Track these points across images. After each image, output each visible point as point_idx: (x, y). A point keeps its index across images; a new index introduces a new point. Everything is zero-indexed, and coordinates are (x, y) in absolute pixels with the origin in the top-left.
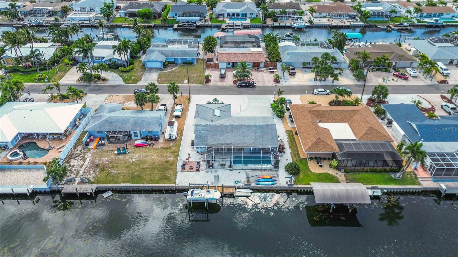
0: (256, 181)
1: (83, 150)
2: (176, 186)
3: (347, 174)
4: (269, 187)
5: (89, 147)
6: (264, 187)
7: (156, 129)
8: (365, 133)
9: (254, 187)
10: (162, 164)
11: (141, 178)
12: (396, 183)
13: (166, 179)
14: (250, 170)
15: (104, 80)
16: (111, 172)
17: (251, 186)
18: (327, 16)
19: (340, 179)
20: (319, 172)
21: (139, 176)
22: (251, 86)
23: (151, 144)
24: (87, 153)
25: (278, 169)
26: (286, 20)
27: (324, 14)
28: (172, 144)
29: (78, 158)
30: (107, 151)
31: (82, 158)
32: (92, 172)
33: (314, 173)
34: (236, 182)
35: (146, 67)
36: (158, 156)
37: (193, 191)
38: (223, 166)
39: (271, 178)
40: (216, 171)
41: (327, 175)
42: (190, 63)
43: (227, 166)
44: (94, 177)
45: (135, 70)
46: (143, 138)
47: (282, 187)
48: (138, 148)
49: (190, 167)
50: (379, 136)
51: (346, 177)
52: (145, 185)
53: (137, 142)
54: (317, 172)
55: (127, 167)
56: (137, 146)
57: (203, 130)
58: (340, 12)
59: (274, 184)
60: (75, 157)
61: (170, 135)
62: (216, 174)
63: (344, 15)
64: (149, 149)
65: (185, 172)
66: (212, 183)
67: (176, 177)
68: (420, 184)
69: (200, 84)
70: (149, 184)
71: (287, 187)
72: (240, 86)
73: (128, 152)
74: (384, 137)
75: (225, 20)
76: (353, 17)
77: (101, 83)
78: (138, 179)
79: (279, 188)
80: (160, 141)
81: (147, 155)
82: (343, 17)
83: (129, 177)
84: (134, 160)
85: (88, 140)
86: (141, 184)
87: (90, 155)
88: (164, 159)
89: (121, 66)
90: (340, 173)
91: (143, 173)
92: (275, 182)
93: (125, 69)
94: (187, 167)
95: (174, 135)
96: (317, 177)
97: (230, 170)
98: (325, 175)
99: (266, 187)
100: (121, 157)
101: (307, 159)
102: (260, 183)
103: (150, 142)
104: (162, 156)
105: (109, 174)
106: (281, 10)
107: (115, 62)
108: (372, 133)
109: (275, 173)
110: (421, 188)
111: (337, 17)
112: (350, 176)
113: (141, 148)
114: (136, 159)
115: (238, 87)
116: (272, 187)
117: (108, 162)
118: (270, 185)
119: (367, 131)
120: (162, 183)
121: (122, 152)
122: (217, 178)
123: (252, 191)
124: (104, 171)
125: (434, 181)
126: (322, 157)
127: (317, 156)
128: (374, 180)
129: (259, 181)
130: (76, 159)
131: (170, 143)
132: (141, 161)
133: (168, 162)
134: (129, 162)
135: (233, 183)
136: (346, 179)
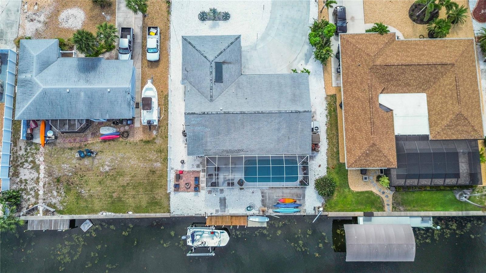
0: (274, 206)
1: (29, 148)
3: (397, 194)
5: (34, 141)
8: (448, 126)
10: (147, 175)
11: (123, 202)
13: (156, 204)
19: (386, 201)
21: (120, 200)
23: (124, 134)
24: (36, 154)
25: (306, 186)
28: (155, 133)
29: (26, 165)
30: (64, 149)
31: (32, 164)
32: (55, 193)
34: (249, 209)
40: (222, 191)
41: (370, 195)
43: (236, 183)
48: (107, 143)
49: (186, 184)
54: (357, 190)
55: (100, 183)
57: (198, 124)
59: (297, 212)
62: (222, 196)
65: (180, 193)
66: (217, 211)
78: (119, 204)
80: (136, 125)
81: (123, 158)
84: (107, 169)
85: (29, 131)
87: (42, 159)
88: (148, 165)
90: (388, 192)
91: (125, 195)
92: (300, 208)
94: (183, 184)
95: (155, 121)
97: (241, 189)
100: (86, 162)
108: (456, 125)
112: (400, 197)
114: (110, 166)
119: (450, 122)
122: (223, 202)
123: (269, 220)
124: (70, 190)
130: (24, 166)
132: (116, 170)
133: (154, 172)
134: (101, 172)
135: (244, 210)
136: (393, 201)
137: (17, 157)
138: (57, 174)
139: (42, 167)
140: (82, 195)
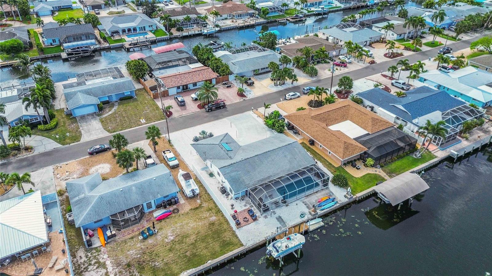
1: (89, 254)
2: (246, 247)
3: (384, 168)
4: (333, 208)
5: (94, 246)
8: (372, 125)
9: (321, 214)
10: (209, 228)
11: (199, 256)
13: (229, 244)
14: (305, 198)
15: (28, 149)
16: (155, 266)
18: (228, 18)
19: (382, 174)
20: (361, 176)
21: (194, 255)
23: (174, 210)
24: (99, 255)
26: (192, 28)
27: (225, 16)
28: (199, 201)
29: (90, 268)
31: (97, 265)
33: (359, 178)
34: (302, 216)
36: (195, 221)
37: (274, 245)
38: (277, 205)
39: (329, 198)
40: (274, 213)
41: (370, 175)
43: (280, 203)
45: (62, 124)
46: (158, 207)
48: (163, 221)
49: (244, 219)
50: (383, 124)
51: (384, 171)
52: (211, 262)
53: (156, 215)
55: (170, 250)
56: (160, 219)
58: (240, 12)
59: (336, 203)
60: (87, 268)
61: (192, 191)
62: (277, 215)
63: (244, 14)
64: (177, 217)
65: (244, 227)
67: (238, 237)
69: (163, 119)
70: (215, 258)
72: (211, 110)
73: (156, 230)
75: (122, 38)
76: (252, 15)
77: (24, 155)
78: (196, 259)
80: (181, 203)
81: (182, 226)
82: (244, 16)
83: (183, 263)
84: (172, 238)
86: (205, 263)
87: (106, 256)
88: (206, 222)
89: (39, 123)
90: (377, 170)
91: (197, 250)
92: (335, 201)
94: (241, 221)
95: (196, 189)
97: (287, 206)
100: (150, 241)
101: (343, 166)
102: (323, 207)
103: (171, 208)
104: (200, 219)
105: (154, 269)
106: (185, 16)
109: (328, 191)
111: (239, 17)
112: (387, 169)
113: (168, 220)
114: (173, 235)
116: (336, 207)
117: (139, 254)
118: (333, 206)
119: (372, 123)
120: (228, 251)
121: (148, 234)
122: (280, 219)
124: (144, 268)
125: (442, 150)
126: (356, 159)
127: (350, 161)
130: (89, 270)
131: (195, 201)
132: (181, 236)
133: (213, 223)
134: (167, 242)
136: (386, 173)
137: (79, 265)
138: (125, 261)
139: (108, 263)
140: (157, 267)
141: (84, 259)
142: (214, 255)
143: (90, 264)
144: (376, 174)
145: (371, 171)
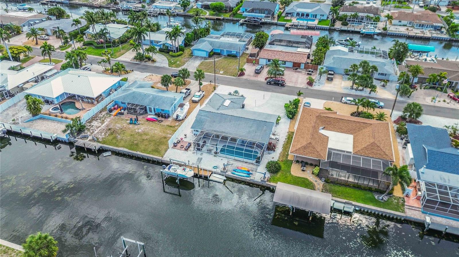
0: (233, 170)
1: (106, 115)
2: (162, 159)
3: (327, 184)
4: (243, 179)
5: (111, 114)
6: (238, 177)
7: (167, 108)
8: (365, 148)
9: (229, 175)
10: (161, 139)
12: (376, 204)
13: (157, 151)
14: (233, 160)
15: (153, 61)
16: (117, 137)
17: (227, 174)
18: (408, 25)
19: (317, 186)
20: (298, 176)
21: (137, 145)
22: (280, 85)
23: (160, 120)
24: (108, 118)
25: (259, 164)
26: (358, 25)
27: (404, 22)
30: (123, 120)
31: (102, 121)
32: (103, 134)
33: (292, 176)
34: (215, 167)
35: (193, 55)
36: (161, 131)
37: (172, 166)
38: (209, 151)
39: (248, 171)
40: (202, 154)
41: (305, 180)
42: (235, 56)
43: (213, 152)
44: (103, 138)
45: (182, 56)
46: (156, 114)
47: (256, 181)
48: (148, 122)
49: (181, 146)
50: (380, 154)
51: (324, 186)
52: (138, 153)
53: (149, 117)
54: (296, 175)
55: (131, 135)
56: (148, 120)
57: (204, 116)
58: (423, 22)
59: (248, 177)
60: (97, 120)
61: (177, 116)
62: (201, 157)
63: (428, 25)
64: (156, 124)
65: (175, 149)
66: (193, 164)
67: (166, 152)
68: (403, 211)
69: (234, 76)
70: (142, 152)
71: (260, 182)
72: (269, 83)
73: (138, 123)
74: (384, 156)
75: (292, 19)
76: (438, 29)
77: (149, 63)
78: (135, 146)
79: (251, 182)
80: (169, 119)
81: (152, 129)
82: (427, 27)
83: (128, 144)
84: (140, 131)
85: (112, 108)
86: (135, 151)
87: (109, 120)
88: (164, 135)
89: (172, 51)
90: (319, 181)
91: (141, 143)
92: (251, 175)
93: (174, 54)
94: (179, 145)
95: (181, 116)
96: (294, 180)
97: (215, 156)
98: (303, 179)
99: (240, 178)
100: (131, 126)
101: (294, 161)
102: (236, 173)
103: (160, 119)
104: (164, 132)
105: (115, 138)
106: (353, 13)
107: (168, 47)
108: (372, 149)
109: (255, 167)
110: (403, 217)
111: (419, 26)
112: (328, 186)
113: (151, 122)
114: (142, 130)
115: (267, 84)
116: (245, 179)
117: (119, 128)
118: (244, 177)
119: (367, 146)
120: (152, 154)
121: (134, 122)
122: (200, 160)
123: (226, 179)
124: (112, 135)
125: (423, 213)
126: (309, 162)
127: (305, 161)
128: (352, 196)
129: (236, 171)
131: (176, 123)
132: (145, 133)
134: (135, 131)
135: (211, 167)
136: (323, 188)
137: (97, 117)
138: (111, 126)
139: (106, 123)
141: (102, 116)
142: (145, 151)
143: (100, 119)
144: (312, 183)
145: (312, 178)
